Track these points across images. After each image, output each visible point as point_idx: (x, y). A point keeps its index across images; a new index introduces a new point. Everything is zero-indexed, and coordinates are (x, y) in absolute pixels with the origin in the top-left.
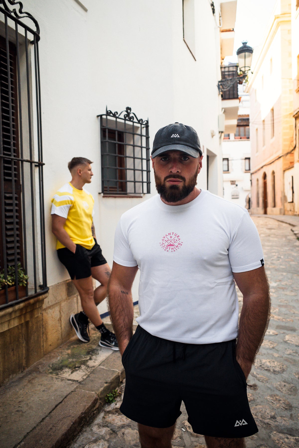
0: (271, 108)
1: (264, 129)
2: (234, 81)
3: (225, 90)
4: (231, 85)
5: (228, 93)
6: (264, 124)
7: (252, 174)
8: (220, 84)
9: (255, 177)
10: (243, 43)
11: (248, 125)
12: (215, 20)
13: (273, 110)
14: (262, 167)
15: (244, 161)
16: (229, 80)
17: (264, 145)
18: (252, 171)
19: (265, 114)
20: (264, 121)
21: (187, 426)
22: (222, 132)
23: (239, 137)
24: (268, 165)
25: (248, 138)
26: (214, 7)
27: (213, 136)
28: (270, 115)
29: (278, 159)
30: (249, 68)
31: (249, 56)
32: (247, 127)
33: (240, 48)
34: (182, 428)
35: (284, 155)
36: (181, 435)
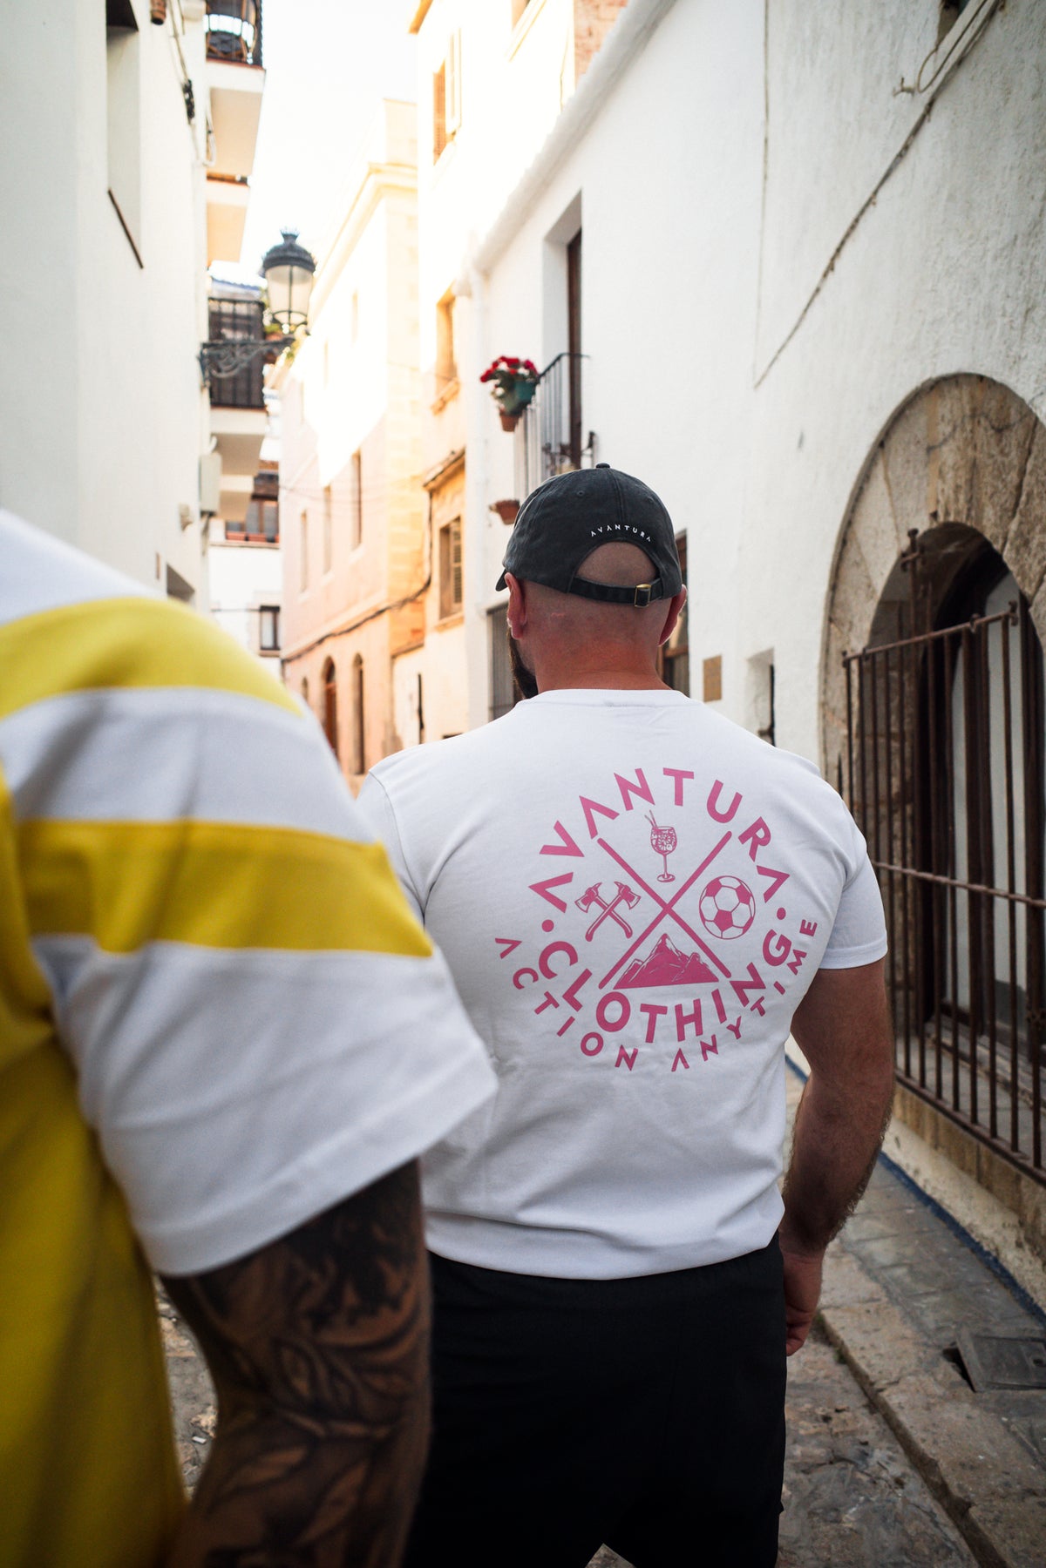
0: (353, 451)
1: (328, 515)
2: (253, 350)
3: (223, 375)
4: (242, 361)
5: (229, 387)
6: (328, 500)
7: (284, 662)
8: (205, 351)
9: (296, 671)
10: (286, 236)
11: (275, 498)
12: (194, 138)
13: (358, 458)
14: (321, 641)
15: (256, 615)
16: (238, 347)
17: (328, 567)
18: (285, 652)
19: (333, 468)
20: (328, 489)
21: (207, 1427)
22: (211, 514)
23: (242, 535)
24: (341, 634)
25: (273, 540)
26: (191, 96)
27: (185, 524)
28: (350, 473)
29: (372, 617)
30: (302, 319)
31: (304, 280)
32: (269, 505)
33: (276, 250)
34: (194, 1435)
35: (394, 606)
36: (195, 1455)
